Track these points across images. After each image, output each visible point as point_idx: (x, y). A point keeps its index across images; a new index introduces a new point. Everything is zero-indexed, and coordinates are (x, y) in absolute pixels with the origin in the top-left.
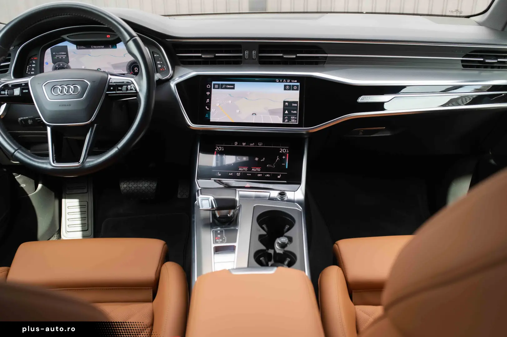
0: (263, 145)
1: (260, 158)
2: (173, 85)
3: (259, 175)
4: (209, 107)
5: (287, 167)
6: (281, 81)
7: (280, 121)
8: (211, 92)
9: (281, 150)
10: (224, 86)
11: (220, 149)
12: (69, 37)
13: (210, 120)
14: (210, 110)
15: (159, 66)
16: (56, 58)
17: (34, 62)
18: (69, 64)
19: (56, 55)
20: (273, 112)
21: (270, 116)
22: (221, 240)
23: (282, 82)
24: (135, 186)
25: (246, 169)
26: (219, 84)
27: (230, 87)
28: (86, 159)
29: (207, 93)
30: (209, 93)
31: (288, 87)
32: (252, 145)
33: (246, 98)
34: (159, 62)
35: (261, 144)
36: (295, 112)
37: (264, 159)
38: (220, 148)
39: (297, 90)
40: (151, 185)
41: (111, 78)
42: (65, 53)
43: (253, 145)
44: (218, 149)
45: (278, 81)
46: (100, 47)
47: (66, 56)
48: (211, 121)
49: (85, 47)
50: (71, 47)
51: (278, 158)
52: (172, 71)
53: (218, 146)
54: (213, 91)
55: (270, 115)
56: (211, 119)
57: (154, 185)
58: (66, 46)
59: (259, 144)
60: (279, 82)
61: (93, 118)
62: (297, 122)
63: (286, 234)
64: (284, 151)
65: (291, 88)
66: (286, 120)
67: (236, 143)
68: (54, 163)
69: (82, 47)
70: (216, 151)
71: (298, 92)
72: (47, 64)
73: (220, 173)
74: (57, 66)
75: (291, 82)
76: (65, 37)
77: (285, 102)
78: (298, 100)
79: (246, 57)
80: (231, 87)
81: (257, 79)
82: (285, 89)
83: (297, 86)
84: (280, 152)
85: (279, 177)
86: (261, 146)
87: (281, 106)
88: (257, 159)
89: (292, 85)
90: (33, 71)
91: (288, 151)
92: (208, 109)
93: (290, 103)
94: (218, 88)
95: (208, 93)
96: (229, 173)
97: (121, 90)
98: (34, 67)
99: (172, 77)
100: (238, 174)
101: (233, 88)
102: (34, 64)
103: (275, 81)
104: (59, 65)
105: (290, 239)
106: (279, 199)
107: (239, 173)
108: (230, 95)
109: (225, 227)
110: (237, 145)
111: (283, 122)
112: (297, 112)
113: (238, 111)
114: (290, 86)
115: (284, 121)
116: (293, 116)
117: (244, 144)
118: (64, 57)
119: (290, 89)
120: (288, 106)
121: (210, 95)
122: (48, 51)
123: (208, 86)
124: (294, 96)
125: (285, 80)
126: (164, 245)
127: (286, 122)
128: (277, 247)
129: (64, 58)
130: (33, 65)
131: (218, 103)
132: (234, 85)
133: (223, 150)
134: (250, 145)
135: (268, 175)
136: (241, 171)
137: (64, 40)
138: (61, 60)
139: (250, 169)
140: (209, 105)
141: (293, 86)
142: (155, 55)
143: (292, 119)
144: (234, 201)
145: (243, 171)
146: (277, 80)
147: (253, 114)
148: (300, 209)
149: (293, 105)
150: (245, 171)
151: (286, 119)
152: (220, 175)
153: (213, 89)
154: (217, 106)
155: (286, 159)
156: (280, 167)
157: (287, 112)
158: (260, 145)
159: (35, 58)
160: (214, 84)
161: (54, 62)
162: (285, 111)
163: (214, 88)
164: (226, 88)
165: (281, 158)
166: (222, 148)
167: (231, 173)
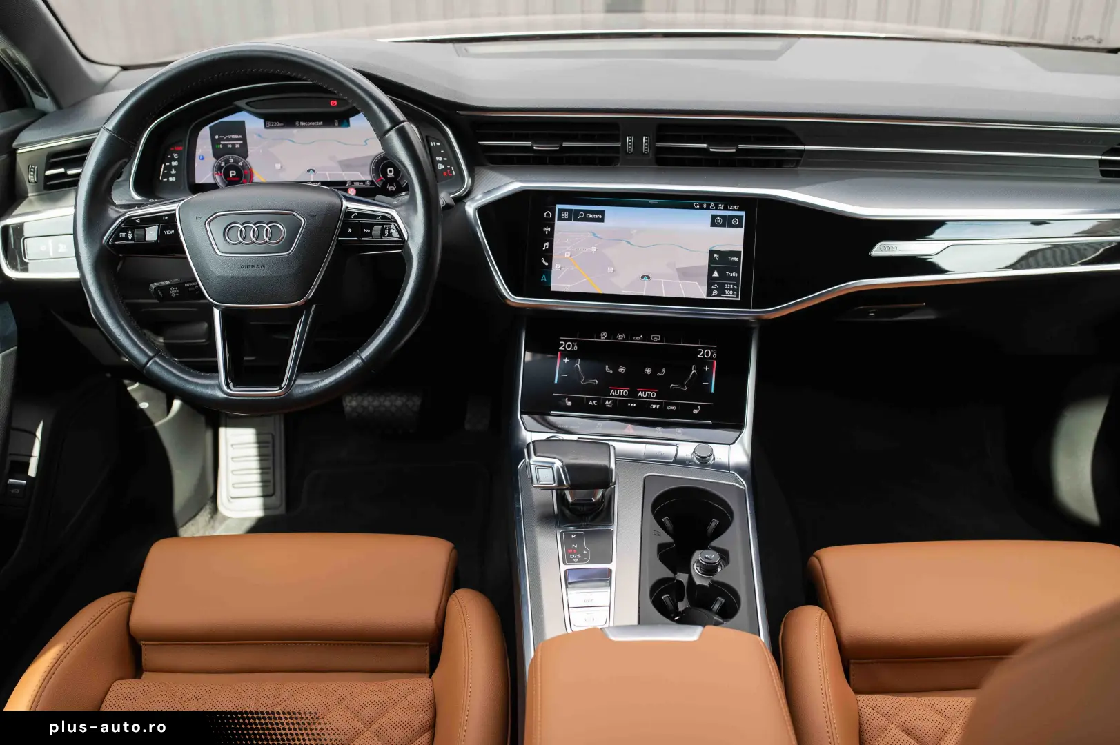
0: (661, 340)
1: (656, 369)
2: (470, 208)
3: (654, 406)
4: (549, 259)
5: (713, 391)
6: (705, 206)
7: (701, 293)
8: (552, 227)
9: (701, 352)
10: (582, 215)
11: (569, 346)
12: (251, 104)
13: (550, 287)
14: (550, 267)
15: (441, 167)
16: (221, 146)
17: (176, 156)
18: (248, 159)
19: (220, 140)
20: (685, 274)
21: (680, 282)
22: (579, 556)
23: (708, 208)
24: (376, 403)
25: (625, 392)
26: (570, 211)
27: (594, 216)
28: (295, 380)
29: (544, 229)
30: (549, 229)
31: (719, 220)
32: (638, 339)
33: (629, 243)
34: (440, 159)
35: (658, 337)
36: (734, 274)
37: (664, 370)
38: (569, 345)
39: (739, 226)
40: (410, 404)
41: (347, 208)
42: (240, 137)
43: (640, 341)
44: (564, 347)
45: (698, 206)
46: (313, 124)
47: (241, 142)
48: (552, 289)
49: (282, 124)
50: (253, 124)
51: (694, 369)
52: (470, 180)
53: (566, 341)
54: (558, 224)
55: (680, 280)
56: (552, 285)
57: (415, 402)
58: (243, 123)
59: (653, 337)
60: (701, 208)
61: (310, 294)
62: (737, 297)
63: (714, 543)
64: (707, 353)
65: (727, 222)
66: (715, 292)
67: (604, 335)
68: (229, 387)
69: (277, 124)
70: (561, 350)
71: (741, 231)
72: (203, 159)
73: (569, 401)
74: (223, 164)
75: (725, 209)
76: (241, 103)
77: (712, 252)
78: (740, 249)
79: (629, 149)
80: (597, 216)
81: (651, 201)
82: (713, 224)
83: (740, 218)
84: (699, 356)
85: (696, 411)
86: (658, 341)
87: (704, 261)
88: (648, 371)
89: (729, 216)
90: (172, 176)
91: (715, 356)
92: (546, 264)
93: (724, 255)
94: (569, 219)
95: (547, 230)
96: (589, 399)
97: (369, 235)
98: (175, 167)
99: (468, 194)
100: (609, 404)
101: (602, 220)
102: (175, 160)
103: (692, 207)
104: (227, 161)
105: (724, 555)
106: (697, 462)
107: (611, 402)
108: (594, 234)
109: (586, 526)
110: (606, 339)
111: (707, 296)
112: (739, 275)
113: (610, 270)
114: (723, 217)
115: (709, 293)
116: (730, 284)
117: (621, 337)
118: (238, 144)
119: (723, 225)
120: (719, 261)
121: (551, 234)
122: (205, 132)
123: (547, 215)
124: (733, 239)
125: (712, 205)
126: (451, 552)
127: (714, 296)
128: (695, 570)
129: (238, 146)
130: (174, 163)
131: (568, 251)
132: (602, 213)
133: (576, 348)
134: (633, 340)
135: (672, 407)
136: (615, 396)
137: (238, 110)
138: (233, 151)
139: (633, 393)
140: (549, 255)
141: (731, 217)
142: (432, 144)
143: (727, 289)
144: (606, 471)
145: (619, 396)
146: (696, 205)
147: (643, 277)
148: (743, 484)
149: (731, 259)
150: (623, 396)
151: (714, 289)
152: (569, 404)
153: (558, 220)
154: (567, 258)
155: (710, 371)
156: (698, 391)
157: (716, 274)
158: (656, 339)
159: (177, 148)
160: (560, 211)
161: (217, 154)
162: (713, 272)
163: (560, 219)
164: (585, 219)
165: (700, 370)
166: (573, 346)
167: (593, 400)
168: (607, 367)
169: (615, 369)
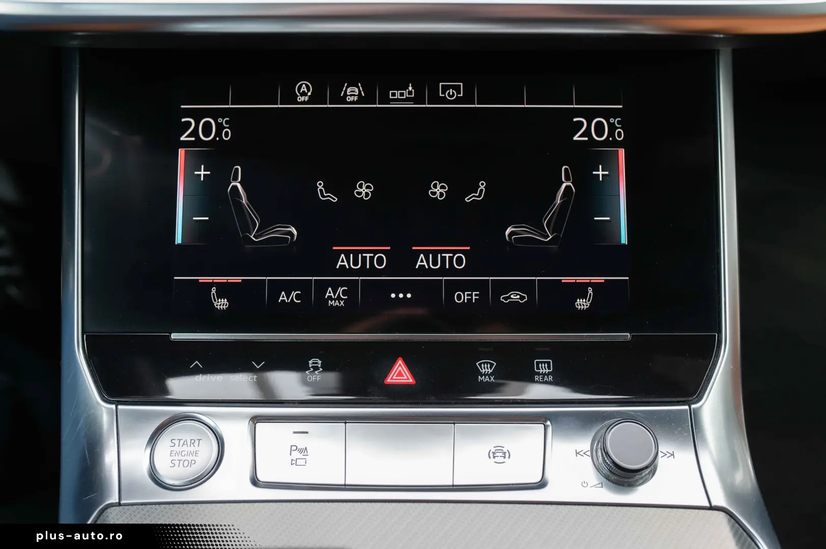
0: (468, 99)
1: (459, 186)
3: (465, 297)
5: (624, 238)
9: (581, 125)
11: (207, 129)
25: (377, 260)
35: (457, 88)
37: (482, 186)
38: (207, 127)
43: (407, 100)
44: (195, 133)
51: (567, 179)
53: (198, 115)
59: (445, 88)
64: (600, 129)
67: (304, 89)
70: (186, 144)
73: (220, 295)
84: (575, 138)
85: (582, 304)
86: (459, 101)
88: (438, 190)
91: (620, 135)
96: (277, 287)
100: (335, 298)
107: (340, 290)
110: (312, 101)
117: (352, 92)
133: (227, 135)
134: (388, 101)
135: (515, 297)
136: (351, 272)
139: (402, 262)
145: (362, 271)
150: (373, 271)
152: (222, 304)
155: (612, 179)
156: (582, 243)
165: (584, 178)
166: (220, 127)
167: (289, 287)
168: (320, 186)
169: (343, 188)
